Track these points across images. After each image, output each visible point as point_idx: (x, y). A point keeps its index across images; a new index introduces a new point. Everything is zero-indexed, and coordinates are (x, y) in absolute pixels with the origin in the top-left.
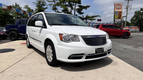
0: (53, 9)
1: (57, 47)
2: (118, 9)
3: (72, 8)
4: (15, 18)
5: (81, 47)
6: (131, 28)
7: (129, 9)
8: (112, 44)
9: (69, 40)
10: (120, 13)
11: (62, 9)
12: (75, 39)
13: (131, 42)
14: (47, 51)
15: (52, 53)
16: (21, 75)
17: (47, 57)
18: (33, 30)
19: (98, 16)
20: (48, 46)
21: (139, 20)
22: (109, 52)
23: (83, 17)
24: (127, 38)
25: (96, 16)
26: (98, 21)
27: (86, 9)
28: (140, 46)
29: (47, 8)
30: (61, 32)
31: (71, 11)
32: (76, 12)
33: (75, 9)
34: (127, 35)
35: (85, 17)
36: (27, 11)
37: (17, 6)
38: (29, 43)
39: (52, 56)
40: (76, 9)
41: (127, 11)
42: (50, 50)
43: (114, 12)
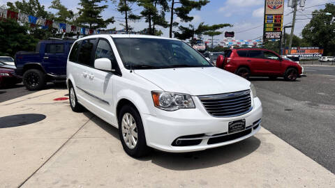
0: (119, 10)
1: (148, 121)
2: (275, 8)
3: (166, 7)
4: (31, 31)
5: (199, 120)
6: (304, 51)
7: (298, 7)
8: (261, 110)
9: (173, 105)
10: (279, 17)
11: (142, 9)
12: (185, 103)
13: (302, 91)
14: (123, 126)
15: (135, 130)
16: (75, 182)
17: (125, 138)
18: (86, 73)
19: (226, 25)
20: (126, 115)
21: (321, 34)
22: (256, 125)
23: (191, 28)
24: (295, 80)
25: (222, 26)
26: (226, 36)
27: (199, 9)
28: (322, 103)
29: (105, 7)
30: (156, 89)
31: (163, 14)
32: (175, 16)
33: (172, 8)
34: (294, 73)
35: (196, 28)
36: (59, 14)
37: (33, 4)
38: (76, 100)
39: (137, 137)
40: (176, 10)
41: (294, 12)
42: (132, 124)
43: (265, 15)
